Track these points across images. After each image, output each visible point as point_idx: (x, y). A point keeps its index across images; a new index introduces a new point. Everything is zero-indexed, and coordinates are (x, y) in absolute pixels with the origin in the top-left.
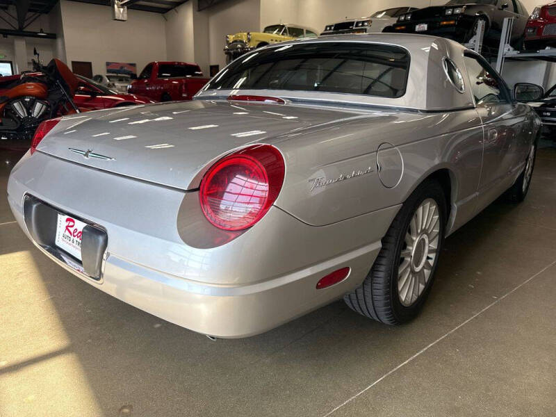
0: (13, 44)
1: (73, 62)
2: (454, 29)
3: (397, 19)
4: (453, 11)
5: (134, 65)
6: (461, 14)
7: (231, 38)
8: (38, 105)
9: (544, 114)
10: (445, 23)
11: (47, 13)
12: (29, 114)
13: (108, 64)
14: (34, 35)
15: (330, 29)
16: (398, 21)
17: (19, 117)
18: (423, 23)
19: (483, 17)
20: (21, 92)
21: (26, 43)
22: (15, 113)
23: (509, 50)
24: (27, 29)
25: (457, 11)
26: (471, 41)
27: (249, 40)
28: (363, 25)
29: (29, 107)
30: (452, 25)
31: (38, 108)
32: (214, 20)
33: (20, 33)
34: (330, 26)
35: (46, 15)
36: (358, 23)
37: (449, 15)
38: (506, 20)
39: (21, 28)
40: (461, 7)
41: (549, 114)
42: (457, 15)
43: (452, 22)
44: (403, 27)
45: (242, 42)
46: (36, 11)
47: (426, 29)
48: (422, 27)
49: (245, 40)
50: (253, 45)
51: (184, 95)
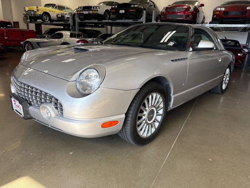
2: (135, 13)
3: (111, 7)
4: (134, 6)
6: (137, 7)
7: (27, 9)
10: (131, 10)
15: (81, 9)
16: (112, 8)
18: (122, 9)
19: (145, 9)
25: (136, 6)
27: (38, 10)
28: (96, 8)
34: (81, 7)
36: (94, 7)
37: (132, 7)
38: (154, 11)
40: (137, 4)
42: (136, 7)
43: (134, 11)
44: (114, 11)
45: (33, 11)
47: (124, 12)
48: (122, 11)
49: (35, 10)
50: (40, 13)
51: (6, 38)
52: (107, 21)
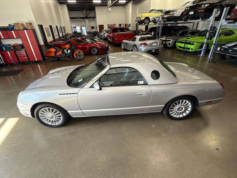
0: (85, 21)
1: (99, 25)
4: (205, 5)
5: (115, 24)
8: (69, 50)
9: (229, 50)
10: (200, 11)
11: (93, 10)
12: (67, 52)
13: (108, 25)
14: (90, 18)
16: (185, 10)
17: (66, 53)
18: (191, 11)
20: (65, 47)
21: (89, 20)
22: (65, 52)
23: (224, 22)
24: (89, 16)
26: (210, 18)
27: (142, 17)
28: (174, 12)
29: (67, 51)
30: (202, 12)
31: (69, 51)
32: (138, 7)
33: (87, 18)
35: (93, 11)
36: (172, 11)
37: (202, 8)
38: (225, 9)
39: (87, 16)
41: (231, 51)
42: (206, 7)
44: (186, 13)
46: (90, 10)
47: (193, 14)
48: (192, 13)
49: (141, 17)
50: (143, 18)
51: (116, 39)
52: (181, 21)
